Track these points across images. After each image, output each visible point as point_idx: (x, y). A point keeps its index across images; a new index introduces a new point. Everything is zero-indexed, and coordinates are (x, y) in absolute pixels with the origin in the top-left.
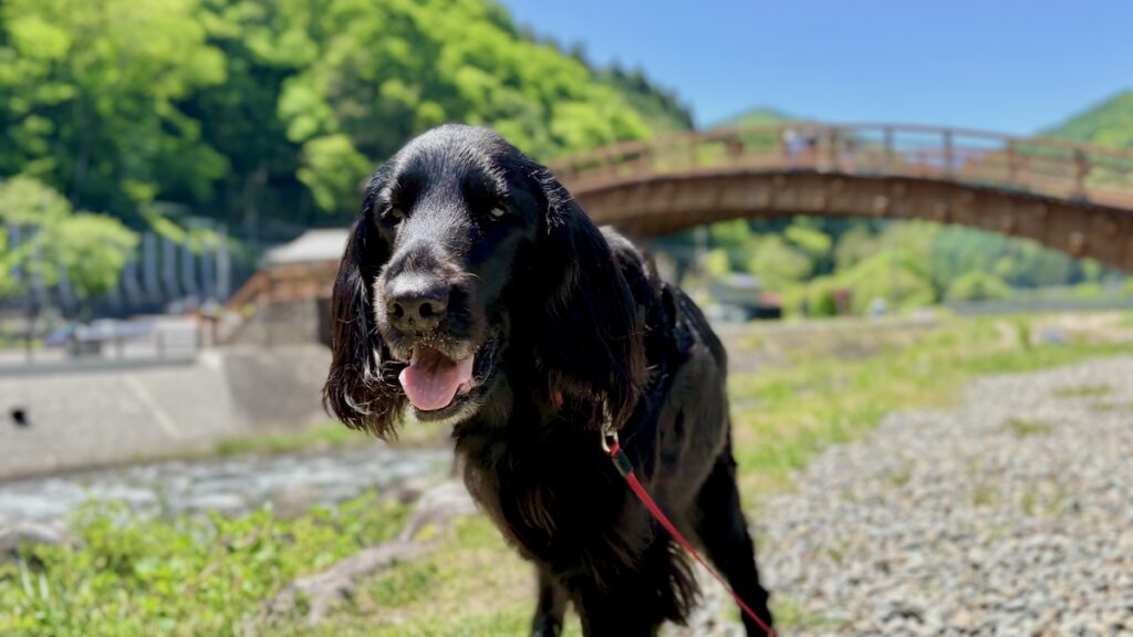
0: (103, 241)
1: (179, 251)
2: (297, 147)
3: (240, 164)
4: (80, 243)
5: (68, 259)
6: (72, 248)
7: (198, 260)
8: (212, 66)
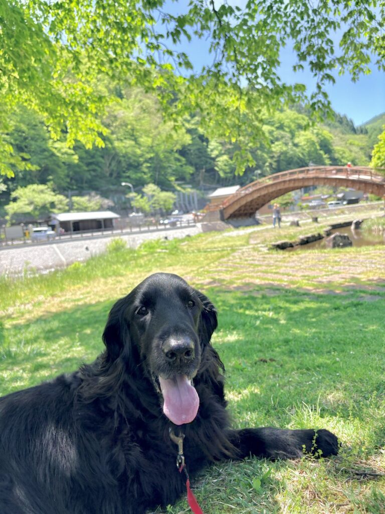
0: (170, 197)
1: (184, 194)
2: (214, 159)
3: (198, 168)
4: (164, 198)
5: (162, 203)
6: (162, 200)
7: (189, 197)
8: (188, 139)
